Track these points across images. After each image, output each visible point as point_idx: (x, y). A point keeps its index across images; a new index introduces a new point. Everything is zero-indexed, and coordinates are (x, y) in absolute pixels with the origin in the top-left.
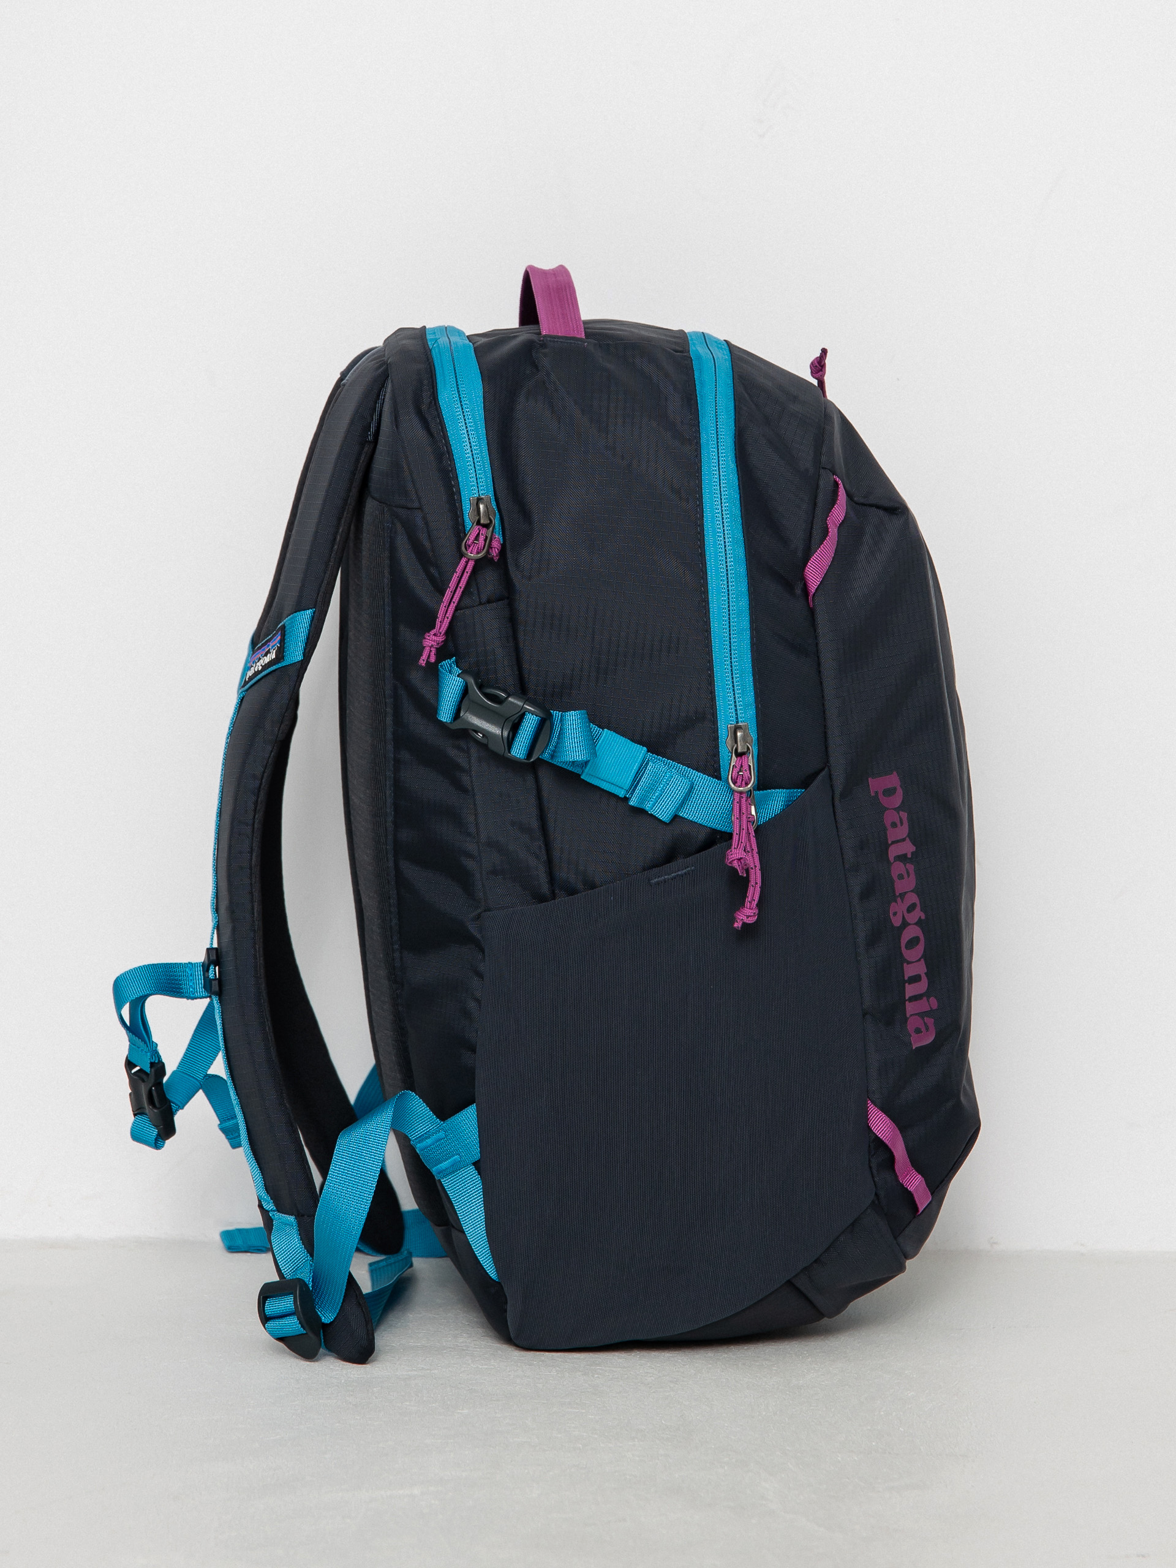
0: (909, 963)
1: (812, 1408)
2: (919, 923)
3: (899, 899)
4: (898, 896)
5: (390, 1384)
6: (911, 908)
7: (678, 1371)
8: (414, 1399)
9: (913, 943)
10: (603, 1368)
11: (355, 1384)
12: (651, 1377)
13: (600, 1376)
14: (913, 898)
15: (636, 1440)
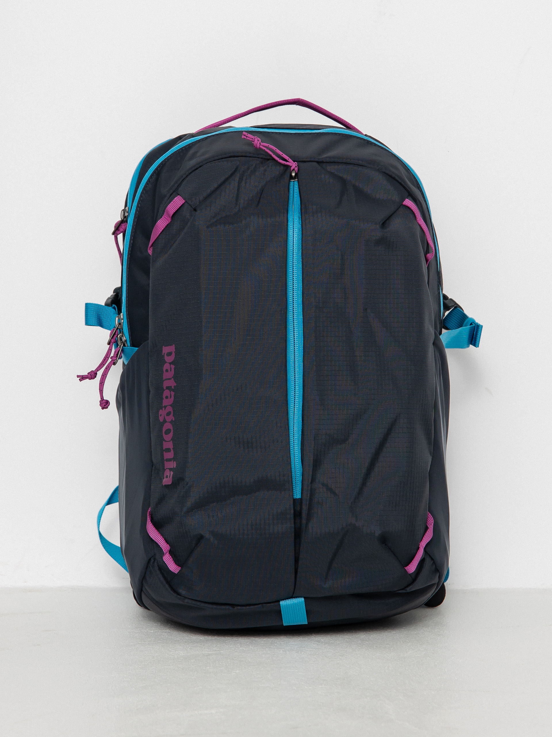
0: (166, 441)
1: (411, 668)
2: (171, 422)
3: (163, 409)
4: (163, 407)
5: (199, 658)
6: (168, 414)
7: (343, 650)
8: (212, 665)
9: (168, 432)
10: (306, 649)
11: (182, 658)
12: (330, 653)
13: (305, 653)
14: (170, 409)
15: (323, 685)
